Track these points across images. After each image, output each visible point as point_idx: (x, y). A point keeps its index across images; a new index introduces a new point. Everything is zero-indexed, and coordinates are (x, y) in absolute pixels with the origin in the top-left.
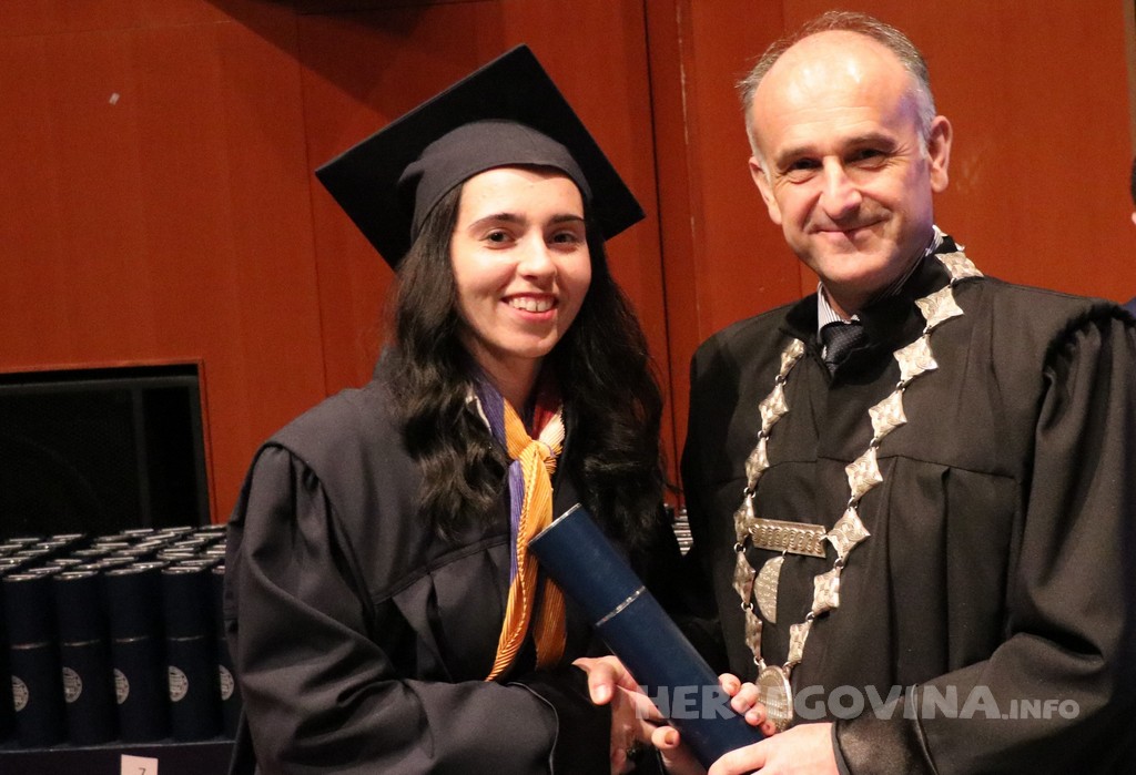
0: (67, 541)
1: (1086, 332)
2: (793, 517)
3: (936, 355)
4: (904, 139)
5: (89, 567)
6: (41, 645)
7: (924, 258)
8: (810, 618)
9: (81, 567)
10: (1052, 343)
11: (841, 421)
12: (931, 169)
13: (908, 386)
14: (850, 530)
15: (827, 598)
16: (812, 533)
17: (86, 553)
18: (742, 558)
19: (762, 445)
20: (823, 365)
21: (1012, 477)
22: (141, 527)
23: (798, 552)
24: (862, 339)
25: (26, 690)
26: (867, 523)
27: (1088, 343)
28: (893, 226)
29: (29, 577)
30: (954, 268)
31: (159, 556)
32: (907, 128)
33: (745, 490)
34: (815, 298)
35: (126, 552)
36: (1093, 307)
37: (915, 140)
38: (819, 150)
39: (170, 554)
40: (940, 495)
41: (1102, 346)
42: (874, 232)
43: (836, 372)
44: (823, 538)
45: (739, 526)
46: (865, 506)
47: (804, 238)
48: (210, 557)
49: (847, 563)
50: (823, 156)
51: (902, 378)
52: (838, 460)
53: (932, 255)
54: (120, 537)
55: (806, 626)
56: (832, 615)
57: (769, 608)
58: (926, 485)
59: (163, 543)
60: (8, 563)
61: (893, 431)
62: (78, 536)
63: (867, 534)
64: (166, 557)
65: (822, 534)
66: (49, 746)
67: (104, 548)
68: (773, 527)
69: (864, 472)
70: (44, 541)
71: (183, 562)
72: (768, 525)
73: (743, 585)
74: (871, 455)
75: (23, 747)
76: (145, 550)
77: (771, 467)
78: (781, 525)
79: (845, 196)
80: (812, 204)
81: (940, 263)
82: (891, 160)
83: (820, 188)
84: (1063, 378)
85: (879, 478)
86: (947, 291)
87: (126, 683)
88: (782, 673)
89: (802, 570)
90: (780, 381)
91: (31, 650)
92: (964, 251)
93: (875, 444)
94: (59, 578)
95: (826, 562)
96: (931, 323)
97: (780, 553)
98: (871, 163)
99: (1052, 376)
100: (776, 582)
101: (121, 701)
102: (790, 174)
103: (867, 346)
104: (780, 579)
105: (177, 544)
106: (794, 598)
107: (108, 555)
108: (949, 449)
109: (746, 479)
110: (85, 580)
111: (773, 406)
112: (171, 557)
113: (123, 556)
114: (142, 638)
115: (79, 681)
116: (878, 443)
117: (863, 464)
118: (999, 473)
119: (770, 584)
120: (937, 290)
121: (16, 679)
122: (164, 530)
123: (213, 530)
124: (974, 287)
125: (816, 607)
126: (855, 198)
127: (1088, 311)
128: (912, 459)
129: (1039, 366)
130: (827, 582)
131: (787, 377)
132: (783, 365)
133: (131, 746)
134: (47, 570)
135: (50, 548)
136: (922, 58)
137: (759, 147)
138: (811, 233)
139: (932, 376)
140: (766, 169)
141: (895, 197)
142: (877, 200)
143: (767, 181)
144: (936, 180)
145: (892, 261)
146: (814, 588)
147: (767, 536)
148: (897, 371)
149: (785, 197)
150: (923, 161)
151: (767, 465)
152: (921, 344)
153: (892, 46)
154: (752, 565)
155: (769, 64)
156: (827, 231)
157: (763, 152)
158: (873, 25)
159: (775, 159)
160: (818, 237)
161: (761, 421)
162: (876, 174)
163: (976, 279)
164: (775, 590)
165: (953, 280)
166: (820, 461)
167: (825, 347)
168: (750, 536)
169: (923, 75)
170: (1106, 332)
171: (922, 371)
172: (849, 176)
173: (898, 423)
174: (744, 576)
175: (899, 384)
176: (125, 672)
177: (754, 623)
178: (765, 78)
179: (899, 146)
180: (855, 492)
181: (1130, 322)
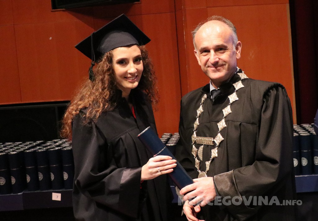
0: (40, 142)
1: (273, 90)
2: (205, 136)
3: (238, 96)
4: (229, 46)
5: (45, 148)
6: (33, 167)
8: (211, 160)
9: (42, 148)
10: (265, 93)
12: (236, 53)
13: (232, 104)
14: (219, 138)
15: (215, 155)
16: (210, 139)
17: (44, 145)
18: (194, 146)
19: (197, 120)
20: (211, 100)
21: (256, 124)
22: (57, 139)
23: (207, 144)
24: (220, 94)
25: (30, 178)
27: (273, 92)
28: (226, 66)
29: (30, 151)
30: (242, 76)
31: (61, 146)
33: (194, 130)
34: (209, 84)
35: (53, 145)
36: (274, 84)
37: (233, 46)
38: (209, 48)
39: (64, 145)
40: (239, 129)
41: (277, 93)
42: (222, 67)
43: (215, 101)
44: (213, 140)
45: (193, 139)
47: (206, 69)
49: (219, 146)
50: (210, 49)
53: (236, 74)
54: (52, 141)
55: (210, 162)
58: (236, 127)
59: (62, 143)
60: (25, 148)
61: (228, 115)
62: (42, 141)
63: (223, 139)
64: (63, 146)
65: (212, 140)
66: (35, 190)
67: (48, 144)
69: (222, 124)
71: (67, 147)
72: (200, 138)
73: (194, 153)
74: (223, 120)
75: (29, 191)
76: (58, 144)
78: (203, 138)
79: (215, 59)
80: (208, 60)
81: (238, 75)
82: (227, 51)
83: (209, 57)
84: (267, 101)
85: (226, 126)
86: (240, 82)
87: (53, 176)
88: (205, 173)
89: (208, 149)
90: (201, 104)
91: (31, 168)
92: (244, 73)
93: (224, 118)
94: (37, 151)
95: (214, 146)
96: (237, 89)
97: (203, 145)
98: (221, 52)
99: (265, 100)
100: (202, 152)
101: (52, 180)
102: (202, 53)
103: (222, 94)
105: (65, 143)
107: (49, 146)
108: (241, 118)
109: (194, 128)
110: (44, 151)
111: (200, 110)
113: (53, 146)
114: (57, 165)
115: (42, 175)
116: (225, 117)
118: (253, 123)
120: (238, 82)
121: (27, 175)
122: (63, 140)
124: (246, 81)
125: (212, 157)
126: (217, 60)
129: (262, 98)
130: (215, 151)
131: (203, 103)
132: (202, 101)
133: (55, 191)
134: (35, 149)
135: (36, 144)
136: (235, 27)
137: (196, 47)
138: (207, 67)
139: (237, 101)
140: (197, 52)
141: (227, 59)
142: (223, 60)
143: (197, 55)
144: (237, 56)
145: (226, 75)
146: (211, 152)
147: (199, 141)
148: (229, 101)
149: (201, 59)
150: (234, 51)
151: (199, 124)
152: (235, 94)
153: (228, 24)
154: (197, 148)
155: (199, 28)
156: (211, 67)
157: (197, 49)
158: (223, 19)
159: (199, 50)
160: (209, 69)
161: (197, 114)
162: (223, 54)
163: (247, 79)
164: (202, 154)
165: (241, 79)
166: (211, 122)
167: (212, 96)
168: (195, 141)
169: (235, 31)
170: (277, 90)
171: (235, 100)
172: (216, 54)
173: (230, 113)
174: (194, 151)
175: (229, 104)
176: (53, 173)
177: (198, 161)
178: (198, 31)
179: (228, 48)
180: (220, 129)
181: (283, 88)
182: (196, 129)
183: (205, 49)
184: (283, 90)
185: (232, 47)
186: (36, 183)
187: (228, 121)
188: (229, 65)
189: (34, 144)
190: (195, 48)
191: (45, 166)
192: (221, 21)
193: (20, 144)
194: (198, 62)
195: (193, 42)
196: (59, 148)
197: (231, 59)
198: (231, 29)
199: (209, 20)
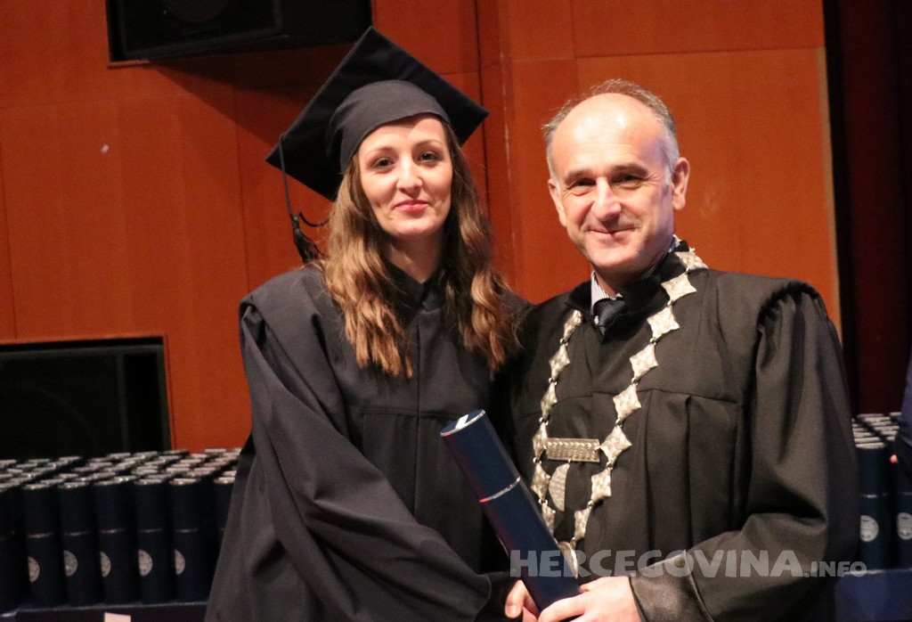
0: (69, 462)
1: (785, 301)
2: (576, 435)
3: (678, 319)
5: (83, 479)
6: (48, 535)
8: (590, 505)
9: (77, 479)
10: (762, 308)
11: (611, 366)
12: (673, 193)
13: (658, 341)
14: (617, 442)
15: (602, 490)
16: (590, 445)
17: (82, 470)
18: (539, 467)
19: (552, 388)
20: (595, 328)
21: (735, 402)
22: (121, 451)
23: (580, 460)
24: (624, 310)
25: (37, 566)
26: (630, 437)
27: (787, 308)
29: (39, 486)
30: (688, 262)
31: (133, 472)
32: (658, 163)
33: (541, 419)
34: (589, 282)
35: (110, 470)
36: (789, 284)
37: (663, 172)
38: (594, 172)
39: (141, 471)
40: (685, 420)
41: (797, 311)
43: (606, 332)
44: (597, 448)
45: (537, 445)
46: (629, 424)
47: (580, 235)
48: (169, 473)
49: (616, 465)
50: (596, 177)
51: (654, 335)
52: (608, 394)
53: (673, 253)
54: (106, 459)
55: (587, 511)
56: (605, 503)
57: (559, 501)
58: (673, 408)
59: (137, 463)
60: (27, 476)
61: (649, 372)
62: (76, 458)
63: (630, 444)
64: (138, 472)
65: (597, 446)
66: (55, 606)
67: (95, 466)
68: (561, 444)
69: (627, 402)
70: (53, 461)
71: (150, 476)
72: (558, 442)
73: (540, 487)
74: (632, 389)
75: (35, 607)
76: (123, 468)
77: (559, 402)
78: (567, 442)
79: (610, 205)
80: (587, 210)
81: (678, 258)
82: (645, 183)
83: (592, 199)
84: (770, 333)
85: (638, 405)
86: (684, 277)
88: (570, 546)
89: (583, 472)
90: (564, 342)
91: (42, 539)
92: (694, 251)
93: (635, 382)
94: (62, 487)
95: (599, 466)
96: (673, 297)
97: (566, 462)
98: (628, 185)
99: (763, 330)
100: (564, 482)
101: (105, 575)
102: (573, 189)
103: (628, 312)
104: (567, 479)
105: (146, 464)
106: (577, 492)
107: (97, 471)
108: (689, 382)
109: (541, 412)
110: (80, 489)
111: (560, 360)
112: (141, 473)
113: (107, 472)
114: (120, 530)
115: (76, 561)
116: (638, 381)
117: (627, 396)
118: (726, 399)
119: (560, 484)
120: (677, 275)
121: (31, 559)
122: (138, 454)
123: (173, 454)
124: (702, 274)
125: (594, 497)
126: (617, 208)
127: (786, 286)
128: (662, 391)
129: (754, 323)
130: (602, 479)
131: (569, 340)
132: (566, 332)
133: (111, 607)
134: (54, 481)
135: (57, 467)
136: (671, 116)
137: (555, 171)
138: (585, 231)
139: (674, 333)
140: (558, 186)
141: (644, 210)
142: (633, 212)
143: (556, 196)
144: (677, 202)
146: (591, 484)
147: (557, 450)
148: (650, 331)
149: (568, 205)
150: (668, 187)
151: (555, 401)
152: (667, 312)
153: (651, 106)
154: (547, 471)
155: (566, 114)
156: (595, 231)
157: (557, 175)
159: (563, 179)
160: (590, 236)
161: (551, 371)
162: (633, 192)
163: (703, 270)
164: (563, 488)
165: (687, 270)
166: (595, 395)
167: (597, 317)
168: (545, 451)
169: (672, 128)
170: (798, 301)
171: (668, 331)
172: (614, 192)
173: (652, 366)
174: (540, 481)
175: (651, 340)
176: (107, 554)
177: (549, 513)
178: (561, 124)
179: (650, 175)
180: (620, 416)
181: (814, 295)
182: (549, 417)
183: (582, 177)
184: (816, 301)
185: (660, 174)
186: (56, 582)
187: (649, 390)
188: (651, 226)
189: (51, 466)
190: (552, 174)
191: (85, 532)
192: (632, 95)
193: (11, 466)
194: (556, 215)
195: (546, 158)
196: (127, 479)
197: (656, 209)
198: (661, 119)
199: (596, 91)
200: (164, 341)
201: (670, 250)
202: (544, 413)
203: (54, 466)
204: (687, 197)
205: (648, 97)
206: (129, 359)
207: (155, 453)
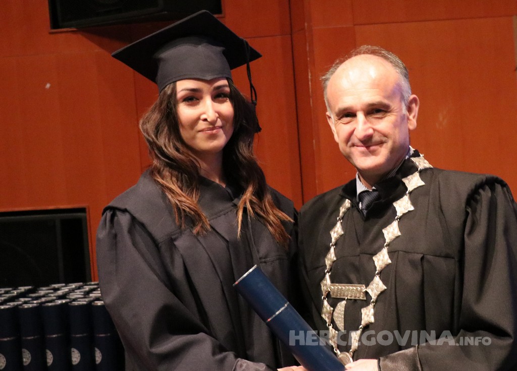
0: (25, 290)
1: (484, 190)
2: (350, 282)
3: (414, 203)
4: (394, 105)
5: (35, 302)
6: (12, 338)
7: (405, 160)
8: (361, 328)
9: (31, 302)
10: (469, 195)
11: (371, 236)
12: (408, 119)
13: (400, 218)
14: (377, 286)
15: (368, 318)
16: (359, 288)
17: (34, 295)
18: (326, 303)
19: (332, 250)
20: (360, 211)
21: (453, 258)
22: (59, 283)
23: (353, 298)
24: (378, 198)
25: (5, 360)
26: (385, 282)
27: (485, 194)
28: (389, 144)
29: (7, 307)
30: (419, 164)
31: (67, 297)
32: (397, 100)
33: (326, 271)
34: (355, 180)
35: (52, 295)
36: (487, 178)
37: (401, 106)
38: (355, 108)
39: (73, 296)
40: (420, 267)
41: (492, 195)
42: (380, 147)
43: (367, 213)
44: (364, 290)
45: (323, 288)
46: (384, 274)
47: (348, 150)
48: (91, 297)
49: (376, 301)
50: (356, 111)
51: (398, 214)
52: (370, 254)
53: (409, 159)
54: (50, 288)
55: (359, 332)
57: (340, 324)
58: (413, 263)
59: (70, 290)
61: (395, 239)
62: (30, 287)
63: (386, 288)
64: (70, 297)
65: (364, 288)
67: (42, 293)
68: (340, 287)
69: (382, 259)
70: (15, 290)
71: (79, 300)
72: (338, 287)
73: (327, 315)
74: (385, 251)
76: (61, 294)
77: (337, 259)
78: (344, 286)
79: (366, 130)
80: (351, 133)
81: (413, 162)
82: (389, 114)
83: (355, 126)
84: (474, 211)
85: (390, 261)
86: (417, 174)
87: (52, 356)
88: (349, 355)
90: (340, 220)
91: (8, 341)
92: (423, 157)
93: (387, 246)
94: (21, 307)
95: (366, 302)
97: (344, 299)
98: (378, 116)
99: (469, 210)
100: (343, 313)
102: (341, 119)
104: (345, 311)
105: (76, 291)
107: (44, 296)
108: (422, 246)
109: (326, 266)
110: (33, 308)
111: (337, 232)
112: (73, 297)
113: (50, 297)
114: (59, 335)
115: (30, 355)
116: (389, 245)
117: (382, 256)
118: (447, 257)
119: (341, 314)
120: (412, 174)
122: (70, 284)
123: (93, 284)
124: (429, 172)
125: (363, 323)
126: (371, 131)
127: (484, 180)
128: (405, 252)
129: (463, 205)
130: (368, 311)
131: (343, 218)
132: (341, 213)
134: (16, 303)
135: (17, 293)
136: (405, 68)
138: (350, 147)
139: (411, 214)
140: (332, 117)
141: (389, 131)
142: (381, 133)
143: (333, 122)
144: (411, 124)
145: (388, 160)
146: (361, 314)
147: (337, 291)
148: (395, 212)
149: (340, 130)
150: (404, 115)
151: (335, 259)
152: (406, 198)
153: (391, 62)
154: (331, 306)
155: (336, 69)
156: (357, 146)
157: (331, 110)
158: (383, 52)
159: (335, 112)
160: (354, 149)
161: (331, 238)
162: (380, 120)
163: (430, 168)
164: (343, 317)
165: (419, 169)
166: (361, 255)
167: (361, 203)
168: (329, 292)
169: (405, 76)
170: (493, 190)
171: (407, 211)
172: (368, 121)
173: (397, 235)
174: (327, 312)
175: (396, 218)
176: (50, 351)
177: (333, 333)
178: (333, 75)
179: (392, 108)
180: (378, 268)
181: (503, 185)
182: (331, 269)
183: (347, 111)
184: (505, 189)
185: (398, 107)
187: (396, 251)
188: (394, 142)
189: (13, 293)
190: (328, 109)
191: (36, 337)
192: (379, 56)
195: (324, 98)
196: (64, 301)
197: (397, 131)
198: (398, 70)
199: (354, 53)
200: (87, 210)
201: (407, 157)
202: (328, 267)
203: (15, 293)
204: (417, 121)
205: (389, 56)
206: (64, 222)
207: (81, 284)
